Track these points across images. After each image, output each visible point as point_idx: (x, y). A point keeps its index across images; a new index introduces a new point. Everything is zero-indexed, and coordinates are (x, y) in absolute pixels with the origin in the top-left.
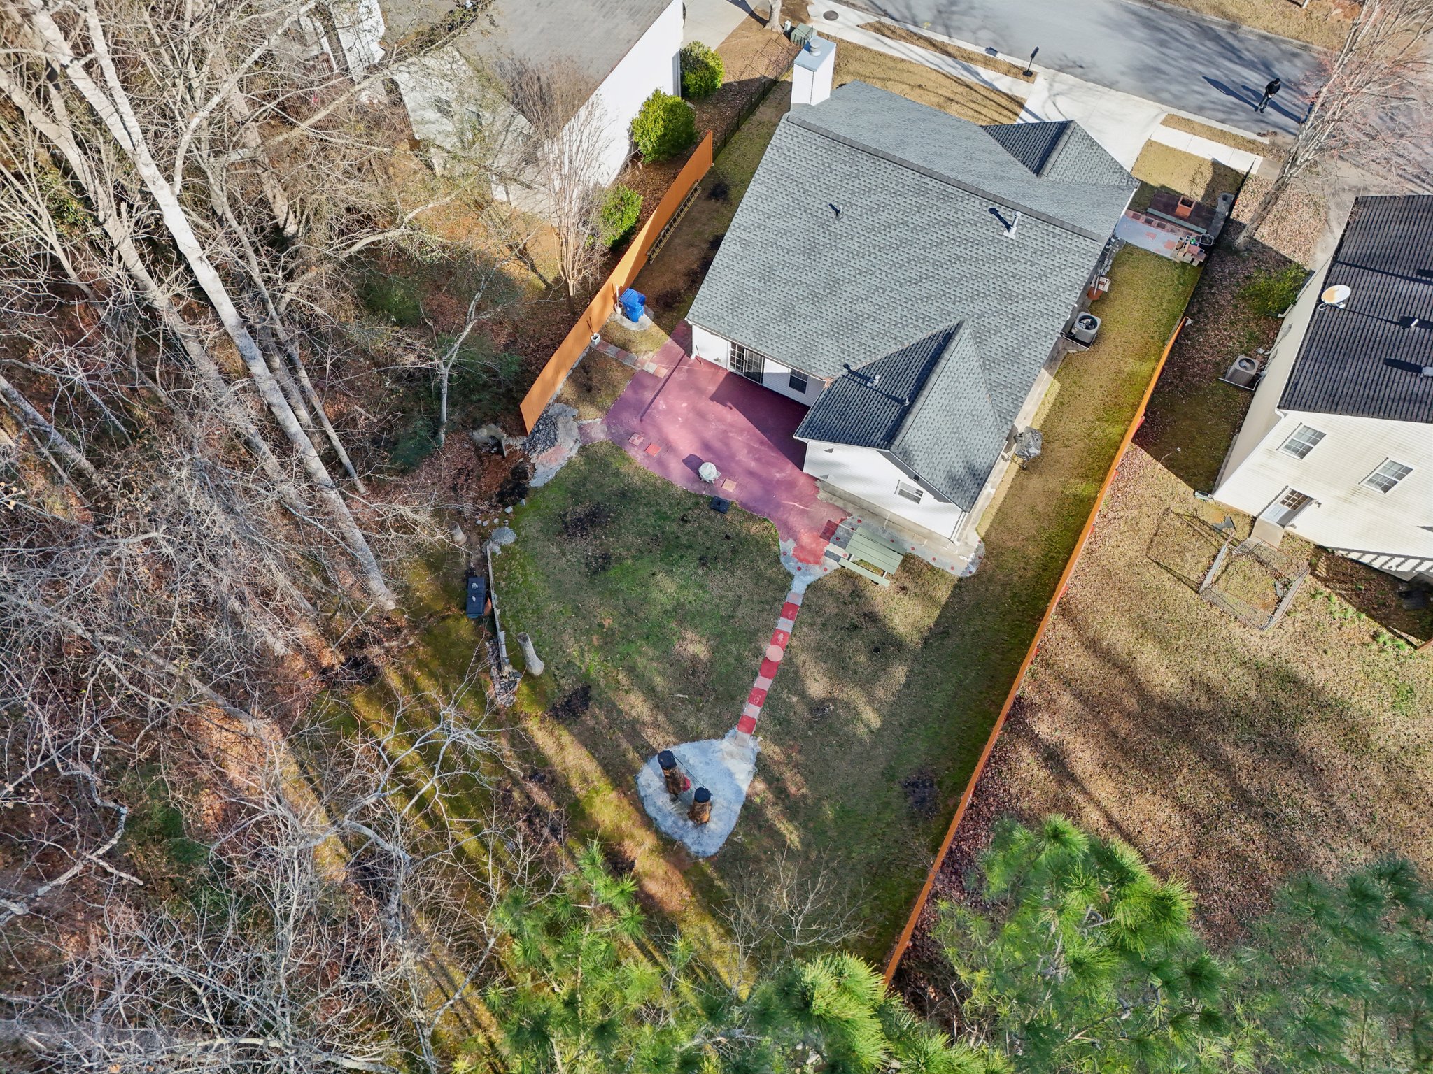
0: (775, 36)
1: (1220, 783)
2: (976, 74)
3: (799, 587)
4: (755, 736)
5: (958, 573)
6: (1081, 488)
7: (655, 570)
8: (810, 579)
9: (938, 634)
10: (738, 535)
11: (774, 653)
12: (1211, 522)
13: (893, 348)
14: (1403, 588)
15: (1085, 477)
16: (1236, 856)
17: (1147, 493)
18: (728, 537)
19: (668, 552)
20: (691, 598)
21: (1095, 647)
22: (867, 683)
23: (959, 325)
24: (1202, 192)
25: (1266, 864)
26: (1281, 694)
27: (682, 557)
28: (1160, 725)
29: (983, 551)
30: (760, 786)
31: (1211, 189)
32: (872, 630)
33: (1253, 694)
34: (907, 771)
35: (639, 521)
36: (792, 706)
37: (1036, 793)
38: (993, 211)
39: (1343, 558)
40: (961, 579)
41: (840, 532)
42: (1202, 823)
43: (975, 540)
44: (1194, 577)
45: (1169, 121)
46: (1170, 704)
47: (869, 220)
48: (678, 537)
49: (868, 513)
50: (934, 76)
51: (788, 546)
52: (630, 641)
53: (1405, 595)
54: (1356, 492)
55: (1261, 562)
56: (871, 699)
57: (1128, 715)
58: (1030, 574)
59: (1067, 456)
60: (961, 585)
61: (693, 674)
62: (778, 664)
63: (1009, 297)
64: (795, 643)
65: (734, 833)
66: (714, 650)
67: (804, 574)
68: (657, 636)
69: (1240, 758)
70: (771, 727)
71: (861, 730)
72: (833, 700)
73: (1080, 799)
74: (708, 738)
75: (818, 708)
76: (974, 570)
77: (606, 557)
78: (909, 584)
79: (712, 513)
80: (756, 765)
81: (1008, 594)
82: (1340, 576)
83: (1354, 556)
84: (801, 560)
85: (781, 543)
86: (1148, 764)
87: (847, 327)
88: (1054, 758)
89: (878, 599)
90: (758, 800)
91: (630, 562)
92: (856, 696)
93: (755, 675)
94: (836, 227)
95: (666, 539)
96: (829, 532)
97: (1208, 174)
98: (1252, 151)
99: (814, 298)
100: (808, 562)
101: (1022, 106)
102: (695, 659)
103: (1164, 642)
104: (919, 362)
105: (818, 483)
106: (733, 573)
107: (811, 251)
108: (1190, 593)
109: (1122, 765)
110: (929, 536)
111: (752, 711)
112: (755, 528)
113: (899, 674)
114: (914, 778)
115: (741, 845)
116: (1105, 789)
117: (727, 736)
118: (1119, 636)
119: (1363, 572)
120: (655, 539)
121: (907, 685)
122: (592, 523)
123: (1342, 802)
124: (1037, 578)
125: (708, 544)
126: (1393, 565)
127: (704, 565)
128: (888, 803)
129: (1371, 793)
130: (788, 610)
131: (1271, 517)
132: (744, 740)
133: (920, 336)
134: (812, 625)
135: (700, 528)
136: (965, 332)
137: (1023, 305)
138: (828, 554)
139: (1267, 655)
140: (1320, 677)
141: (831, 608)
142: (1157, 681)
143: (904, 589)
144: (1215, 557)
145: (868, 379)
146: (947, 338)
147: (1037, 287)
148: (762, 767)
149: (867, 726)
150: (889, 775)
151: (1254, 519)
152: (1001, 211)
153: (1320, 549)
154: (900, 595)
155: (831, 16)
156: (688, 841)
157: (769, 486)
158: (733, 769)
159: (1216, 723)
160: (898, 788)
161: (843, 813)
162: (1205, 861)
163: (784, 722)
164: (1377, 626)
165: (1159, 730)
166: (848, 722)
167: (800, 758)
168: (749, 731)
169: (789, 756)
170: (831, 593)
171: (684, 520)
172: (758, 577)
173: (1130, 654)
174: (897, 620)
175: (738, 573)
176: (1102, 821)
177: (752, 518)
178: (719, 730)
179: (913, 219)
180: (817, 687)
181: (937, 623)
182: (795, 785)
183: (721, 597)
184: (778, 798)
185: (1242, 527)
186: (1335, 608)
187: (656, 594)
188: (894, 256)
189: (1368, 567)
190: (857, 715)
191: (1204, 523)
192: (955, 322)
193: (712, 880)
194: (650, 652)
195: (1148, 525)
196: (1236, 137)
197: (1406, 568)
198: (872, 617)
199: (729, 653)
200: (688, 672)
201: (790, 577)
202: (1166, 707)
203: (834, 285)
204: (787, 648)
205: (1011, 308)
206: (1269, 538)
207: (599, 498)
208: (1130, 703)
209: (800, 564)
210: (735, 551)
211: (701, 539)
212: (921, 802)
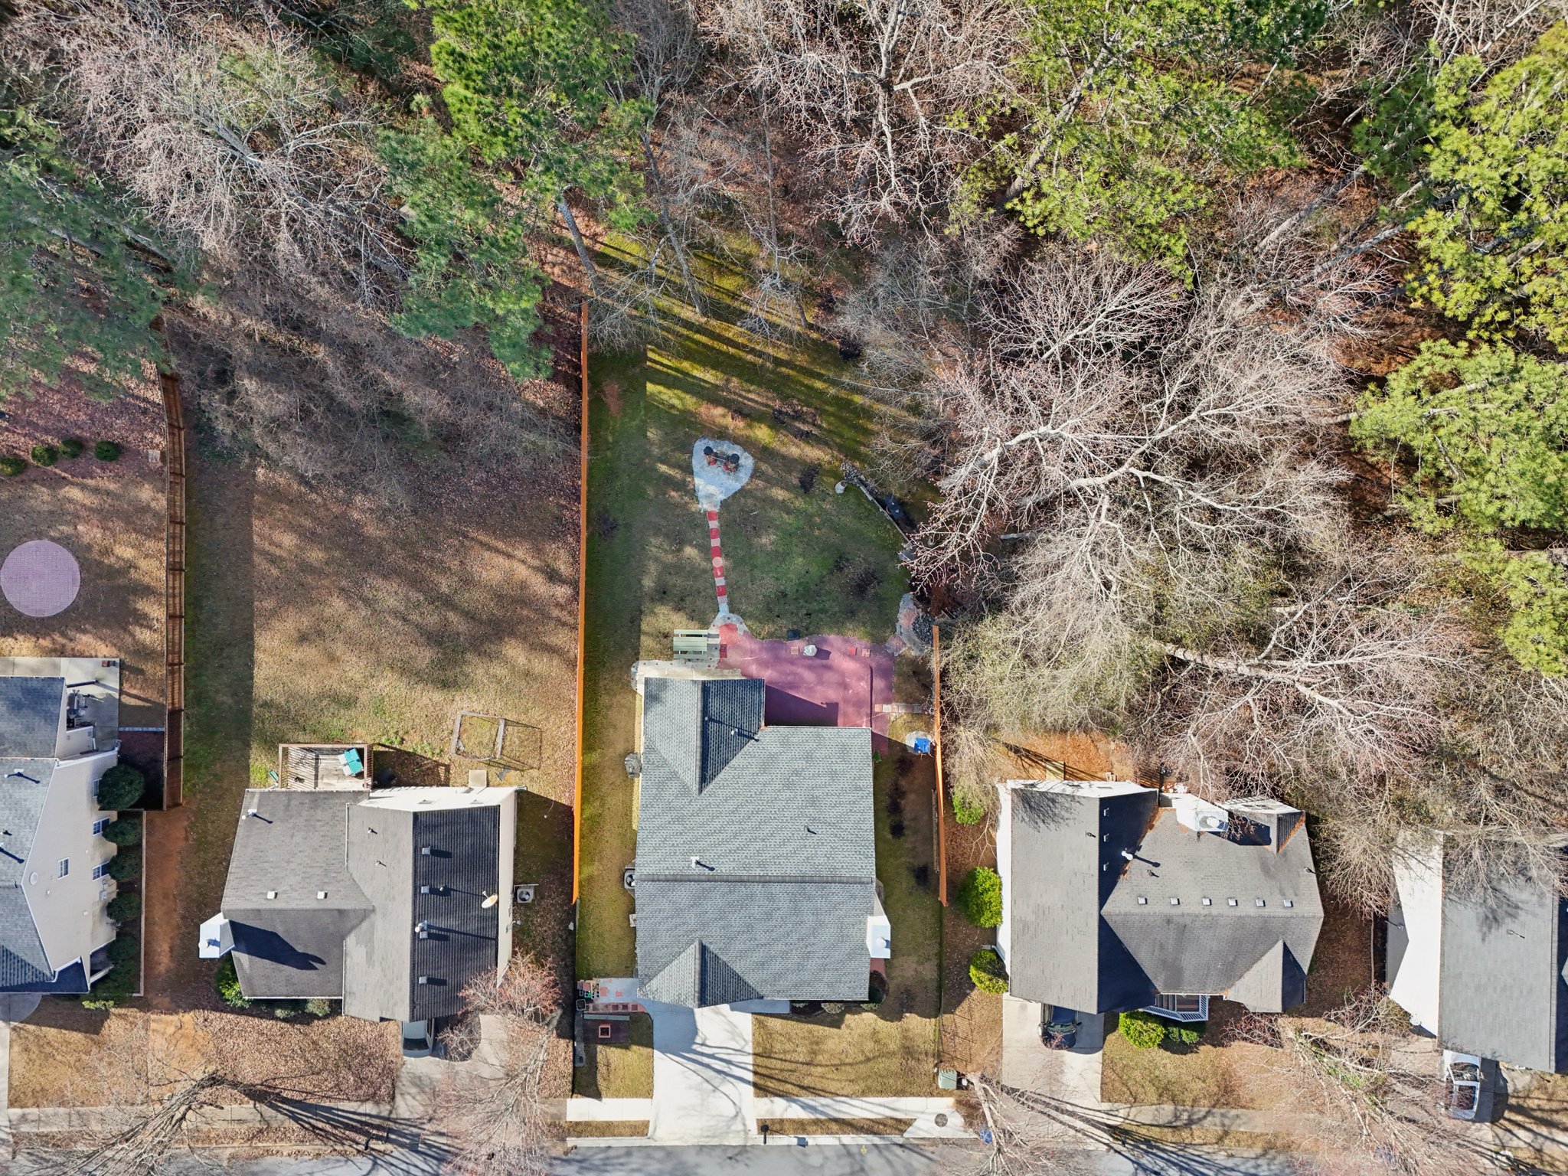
0: (969, 1068)
2: (805, 1107)
3: (724, 607)
4: (706, 511)
5: (642, 663)
6: (594, 757)
7: (808, 575)
8: (720, 615)
9: (636, 619)
10: (774, 621)
11: (719, 562)
12: (513, 772)
13: (733, 762)
15: (594, 767)
17: (553, 774)
18: (779, 616)
19: (807, 589)
20: (779, 569)
22: (664, 568)
23: (701, 791)
24: (599, 1057)
27: (797, 591)
29: (633, 684)
30: (690, 485)
31: (594, 1065)
34: (620, 534)
35: (834, 601)
36: (694, 538)
38: (712, 869)
39: (429, 785)
40: (638, 659)
41: (718, 652)
42: (463, 581)
43: (640, 686)
44: (510, 729)
45: (644, 1128)
47: (786, 834)
48: (806, 602)
51: (742, 629)
52: (799, 528)
55: (476, 758)
58: (601, 684)
60: (636, 657)
62: (714, 557)
63: (679, 820)
64: (710, 573)
65: (691, 457)
66: (751, 546)
67: (724, 617)
68: (786, 538)
70: (700, 521)
73: (533, 560)
74: (729, 498)
75: (684, 542)
76: (633, 669)
77: (841, 569)
78: (664, 640)
79: (796, 627)
80: (697, 495)
81: (609, 665)
82: (431, 771)
84: (730, 624)
85: (747, 628)
86: (500, 600)
87: (768, 763)
88: (553, 576)
89: (679, 619)
90: (688, 477)
91: (825, 573)
92: (668, 558)
93: (722, 544)
94: (805, 821)
95: (813, 598)
96: (724, 649)
97: (602, 1084)
99: (796, 773)
100: (726, 625)
101: (755, 1085)
102: (759, 537)
104: (713, 754)
106: (764, 596)
107: (813, 801)
108: (509, 716)
111: (714, 524)
112: (766, 630)
113: (648, 583)
114: (615, 532)
115: (684, 453)
117: (719, 504)
120: (818, 594)
121: (639, 581)
122: (859, 586)
124: (596, 683)
125: (787, 607)
127: (782, 593)
128: (622, 512)
130: (723, 590)
132: (710, 506)
133: (721, 775)
134: (706, 589)
135: (797, 614)
136: (695, 787)
137: (668, 818)
138: (718, 635)
139: (457, 698)
141: (701, 602)
143: (666, 633)
144: (503, 748)
145: (739, 734)
146: (704, 779)
147: (664, 833)
148: (694, 496)
150: (628, 527)
152: (707, 871)
153: (447, 784)
154: (668, 628)
155: (941, 1120)
156: (711, 441)
158: (707, 487)
160: (620, 522)
161: (642, 495)
163: (694, 527)
164: (402, 748)
166: (664, 542)
167: (678, 511)
168: (710, 512)
169: (683, 509)
170: (705, 613)
171: (809, 615)
172: (749, 602)
175: (761, 597)
177: (772, 635)
178: (724, 504)
179: (759, 845)
180: (690, 552)
181: (640, 624)
182: (674, 495)
183: (763, 578)
184: (679, 484)
185: (494, 780)
186: (428, 749)
188: (761, 816)
191: (516, 769)
192: (705, 792)
193: (690, 429)
194: (784, 528)
195: (547, 752)
196: (595, 1134)
198: (676, 610)
199: (743, 549)
200: (759, 527)
201: (731, 611)
203: (788, 785)
204: (713, 568)
205: (674, 814)
207: (865, 603)
209: (730, 621)
210: (770, 610)
211: (792, 608)
212: (606, 521)
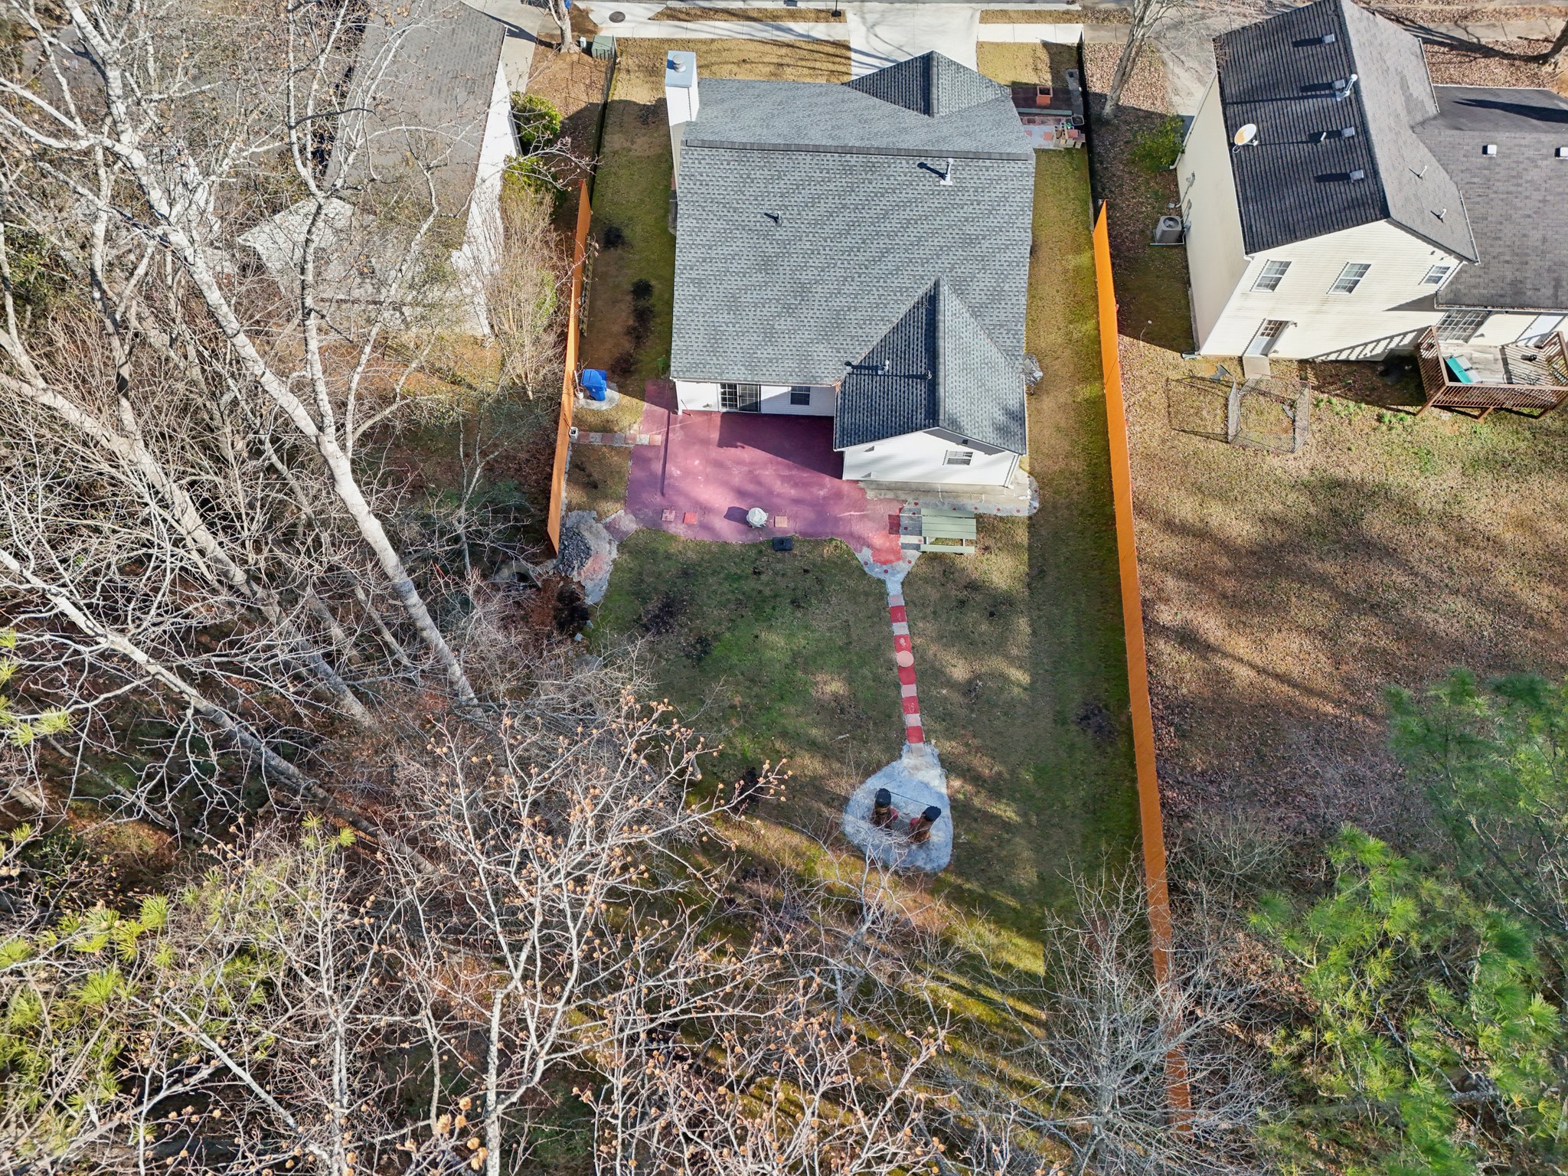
0: (575, 58)
1: (1326, 596)
2: (789, 31)
3: (894, 589)
4: (928, 742)
5: (1025, 513)
6: (1086, 392)
7: (755, 632)
8: (901, 577)
9: (1037, 574)
10: (814, 565)
11: (905, 659)
12: (1207, 376)
13: (885, 330)
14: (1380, 368)
15: (1085, 380)
16: (1368, 651)
17: (1144, 372)
18: (806, 571)
19: (758, 609)
20: (803, 642)
21: (1171, 526)
22: (999, 647)
23: (937, 285)
24: (1048, 77)
25: (1394, 647)
26: (1334, 501)
27: (774, 608)
28: (1256, 571)
29: (1035, 485)
30: (957, 783)
31: (1054, 70)
32: (979, 598)
33: (1312, 510)
34: (1074, 709)
35: (715, 592)
36: (946, 698)
37: (1188, 676)
38: (922, 165)
39: (1324, 362)
40: (1030, 518)
41: (904, 522)
42: (1328, 636)
43: (1024, 478)
44: (1218, 430)
45: (987, 17)
46: (1255, 548)
47: (810, 215)
48: (760, 592)
49: (922, 492)
50: (751, 46)
51: (865, 555)
52: (768, 709)
53: (1383, 374)
54: (1325, 301)
55: (1264, 394)
56: (1012, 660)
57: (1228, 573)
58: (1084, 487)
59: (1063, 366)
60: (1032, 522)
61: (842, 712)
62: (912, 667)
63: (970, 241)
64: (918, 641)
65: (956, 837)
66: (850, 681)
67: (893, 575)
68: (788, 691)
69: (1331, 568)
70: (937, 727)
71: (1016, 690)
72: (979, 677)
73: (1225, 663)
74: (888, 763)
75: (968, 688)
76: (1037, 505)
77: (701, 640)
78: (990, 542)
79: (779, 555)
80: (943, 766)
81: (1075, 513)
82: (1329, 379)
83: (1333, 357)
84: (885, 563)
85: (857, 555)
86: (1262, 607)
87: (833, 327)
88: (1187, 638)
89: (970, 567)
90: (961, 796)
91: (728, 635)
92: (997, 663)
93: (898, 687)
94: (780, 234)
95: (749, 598)
96: (895, 526)
97: (1044, 56)
98: (1070, 21)
99: (789, 310)
100: (891, 562)
101: (849, 48)
102: (836, 697)
103: (1223, 496)
104: (918, 335)
105: (861, 485)
106: (828, 602)
107: (766, 265)
108: (1223, 446)
109: (1243, 619)
110: (983, 490)
111: (913, 720)
112: (827, 551)
113: (1023, 624)
114: (1081, 712)
115: (969, 843)
116: (1241, 645)
117: (904, 753)
118: (1185, 508)
119: (1344, 368)
120: (739, 602)
121: (1034, 633)
122: (671, 614)
123: (1423, 568)
124: (1093, 488)
125: (792, 585)
126: (1368, 352)
127: (799, 606)
128: (1073, 745)
129: (1440, 551)
130: (896, 614)
131: (1254, 353)
132: (920, 750)
133: (904, 309)
134: (924, 618)
135: (776, 574)
136: (945, 290)
137: (986, 244)
138: (905, 546)
139: (1307, 472)
140: (1356, 472)
141: (934, 594)
142: (1234, 534)
143: (986, 548)
144: (1226, 406)
145: (876, 368)
146: (932, 301)
147: (992, 222)
148: (949, 766)
149: (1019, 685)
150: (1060, 720)
151: (1240, 359)
152: (929, 162)
153: (1303, 363)
154: (987, 556)
155: (617, 17)
156: (920, 863)
157: (820, 507)
158: (926, 780)
159: (1296, 548)
160: (1073, 727)
161: (1040, 772)
162: (1344, 667)
163: (946, 717)
164: (1377, 410)
165: (1258, 575)
166: (1002, 689)
167: (977, 742)
168: (920, 740)
169: (967, 745)
170: (926, 581)
171: (757, 573)
172: (853, 595)
173: (1201, 520)
174: (995, 579)
175: (834, 600)
176: (1253, 674)
177: (818, 544)
178: (895, 754)
179: (851, 200)
180: (959, 671)
181: (1030, 566)
182: (984, 766)
183: (830, 630)
184: (977, 786)
185: (1233, 367)
186: (1339, 408)
187: (769, 654)
188: (848, 242)
189: (1347, 362)
190: (1006, 679)
191: (1203, 379)
192: (931, 283)
193: (960, 886)
194: (792, 710)
195: (1159, 401)
196: (1050, 13)
197: (1379, 350)
198: (973, 586)
199: (864, 678)
200: (835, 712)
201: (882, 582)
202: (1254, 553)
203: (803, 291)
204: (913, 649)
205: (976, 251)
206: (1258, 371)
207: (663, 588)
208: (1224, 562)
209: (885, 567)
210: (819, 581)
211: (782, 583)
212: (1100, 729)
